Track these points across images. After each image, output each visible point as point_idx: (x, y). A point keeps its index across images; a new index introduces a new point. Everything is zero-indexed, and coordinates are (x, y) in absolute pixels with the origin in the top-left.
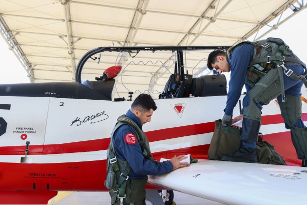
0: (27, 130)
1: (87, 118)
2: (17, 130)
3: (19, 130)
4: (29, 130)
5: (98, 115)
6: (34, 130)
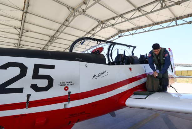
0: (68, 83)
1: (99, 75)
2: (61, 84)
3: (63, 84)
4: (69, 84)
5: (104, 73)
6: (73, 83)
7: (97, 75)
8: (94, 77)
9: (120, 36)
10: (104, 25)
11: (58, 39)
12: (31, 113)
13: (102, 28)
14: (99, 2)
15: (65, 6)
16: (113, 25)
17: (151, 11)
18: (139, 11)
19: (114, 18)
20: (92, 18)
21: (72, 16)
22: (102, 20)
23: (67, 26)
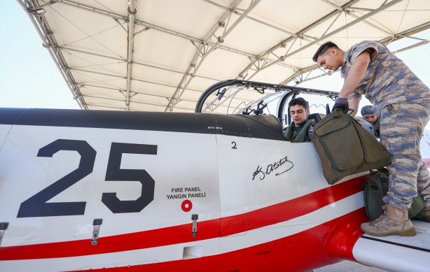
0: (190, 192)
1: (270, 167)
2: (174, 193)
3: (178, 193)
4: (194, 193)
5: (281, 163)
6: (202, 192)
7: (264, 170)
8: (256, 173)
9: (299, 80)
10: (262, 63)
11: (181, 100)
12: (104, 269)
13: (258, 69)
14: (248, 15)
15: (187, 38)
16: (282, 59)
17: (383, 5)
18: (348, 12)
19: (282, 44)
20: (237, 51)
21: (201, 55)
22: (257, 52)
23: (192, 76)
